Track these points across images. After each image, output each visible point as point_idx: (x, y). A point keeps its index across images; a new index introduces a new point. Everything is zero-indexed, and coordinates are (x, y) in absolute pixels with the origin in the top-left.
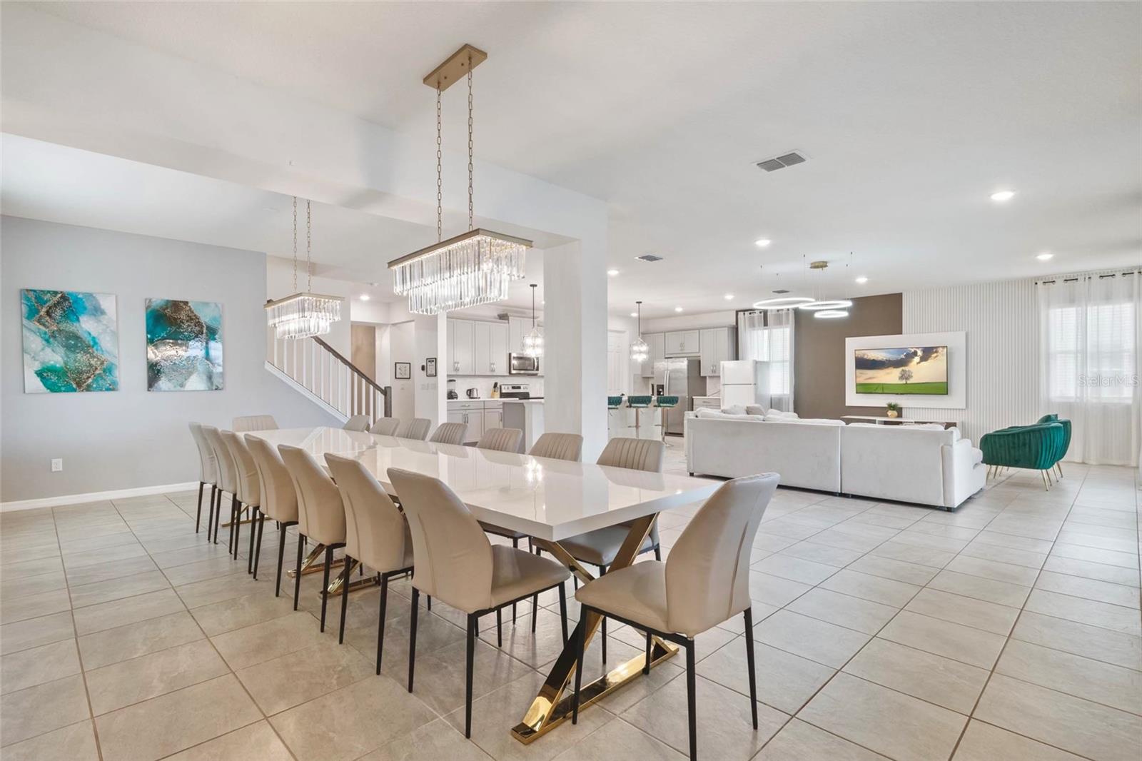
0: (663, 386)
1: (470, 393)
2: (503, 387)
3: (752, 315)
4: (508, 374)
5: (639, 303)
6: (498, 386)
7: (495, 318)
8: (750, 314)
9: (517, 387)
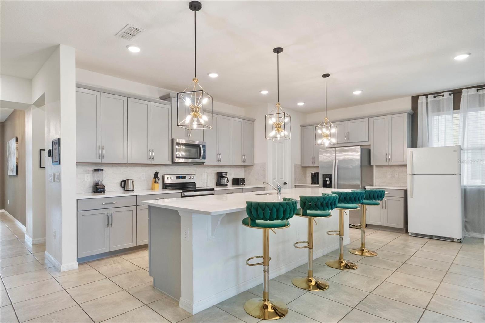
0: (331, 175)
1: (124, 184)
2: (166, 177)
3: (437, 98)
4: (171, 163)
5: (326, 76)
6: (160, 176)
8: (435, 97)
9: (182, 176)
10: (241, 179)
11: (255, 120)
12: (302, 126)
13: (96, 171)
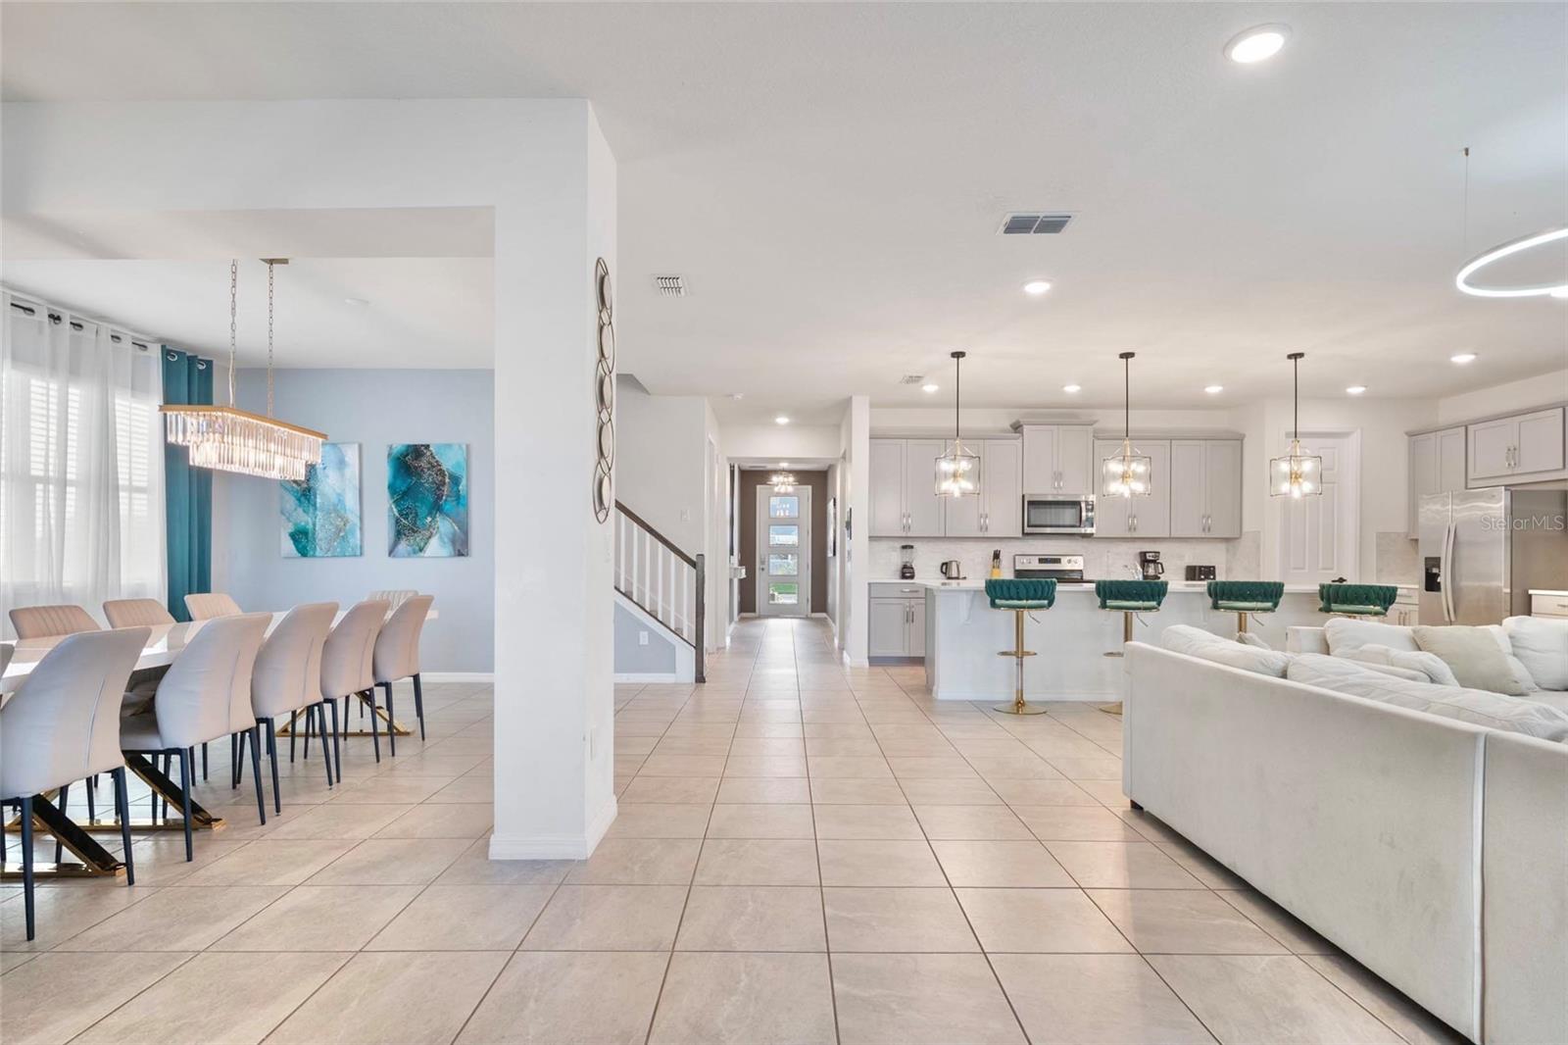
1: (945, 568)
2: (1017, 559)
4: (1020, 535)
5: (1295, 357)
7: (1004, 431)
9: (1051, 559)
10: (1200, 567)
11: (1244, 436)
12: (1411, 434)
13: (904, 547)
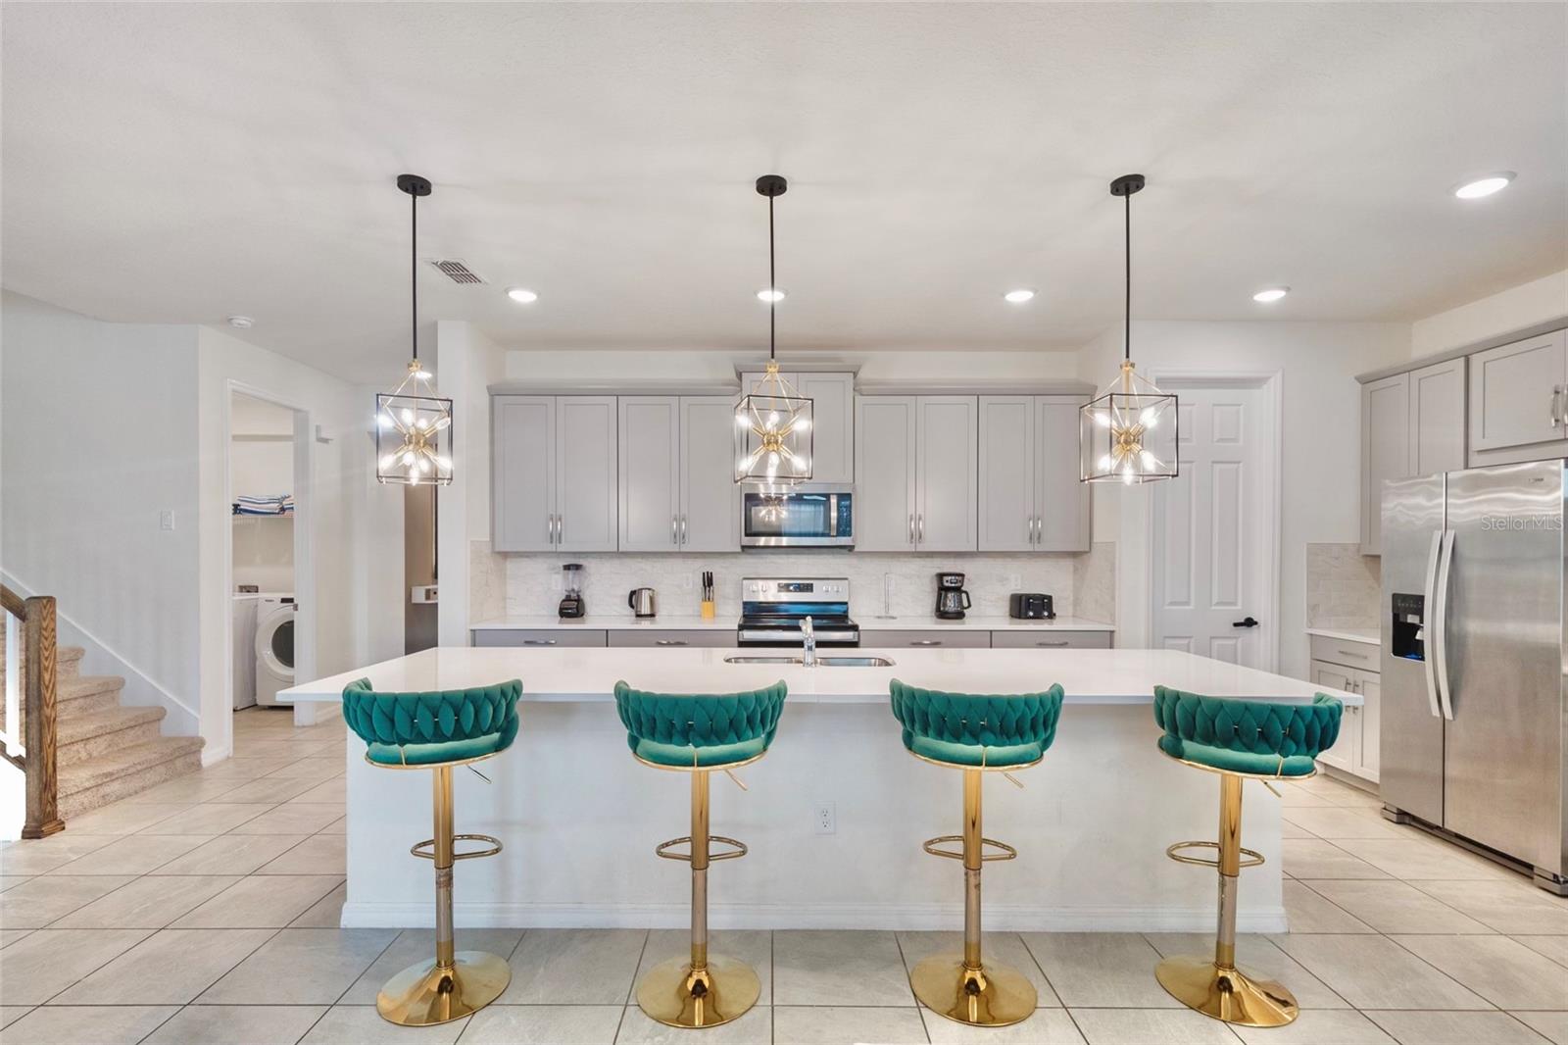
1: (636, 600)
4: (738, 549)
9: (799, 584)
10: (1029, 598)
12: (1365, 380)
13: (567, 568)
